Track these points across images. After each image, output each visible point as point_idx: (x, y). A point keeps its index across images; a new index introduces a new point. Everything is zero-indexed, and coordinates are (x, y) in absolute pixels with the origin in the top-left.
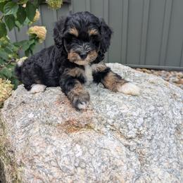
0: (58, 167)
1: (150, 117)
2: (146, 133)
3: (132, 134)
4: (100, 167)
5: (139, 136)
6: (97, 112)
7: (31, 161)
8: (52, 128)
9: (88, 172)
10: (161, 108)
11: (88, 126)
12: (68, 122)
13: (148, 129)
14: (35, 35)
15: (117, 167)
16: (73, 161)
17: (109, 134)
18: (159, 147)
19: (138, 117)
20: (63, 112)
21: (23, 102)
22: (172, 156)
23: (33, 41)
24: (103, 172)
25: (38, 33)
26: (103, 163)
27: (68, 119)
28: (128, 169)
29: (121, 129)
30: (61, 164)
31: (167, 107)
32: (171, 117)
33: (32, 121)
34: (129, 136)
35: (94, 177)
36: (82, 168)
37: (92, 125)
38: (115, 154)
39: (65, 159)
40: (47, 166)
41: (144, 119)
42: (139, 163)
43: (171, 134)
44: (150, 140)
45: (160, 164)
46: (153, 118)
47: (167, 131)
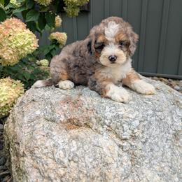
0: (54, 159)
1: (147, 120)
2: (141, 135)
3: (127, 135)
4: (91, 163)
5: (134, 137)
6: (97, 113)
7: (32, 152)
8: (54, 125)
9: (80, 166)
10: (160, 113)
11: (87, 125)
12: (69, 120)
13: (143, 132)
14: (56, 40)
15: (107, 164)
16: (67, 155)
17: (105, 134)
18: (152, 150)
19: (134, 119)
20: (66, 111)
21: (33, 100)
22: (165, 160)
23: (54, 46)
24: (94, 168)
25: (58, 39)
26: (95, 160)
27: (69, 118)
28: (117, 167)
29: (117, 130)
30: (56, 157)
31: (166, 113)
32: (170, 123)
33: (38, 117)
34: (124, 137)
35: (85, 172)
36: (75, 162)
37: (91, 124)
38: (107, 152)
39: (61, 152)
40: (44, 157)
41: (140, 122)
42: (130, 163)
43: (167, 140)
44: (144, 143)
45: (151, 167)
46: (150, 122)
47: (163, 136)
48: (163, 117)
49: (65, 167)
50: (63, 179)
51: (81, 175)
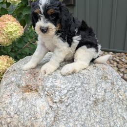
2: (66, 100)
5: (61, 102)
6: (44, 82)
9: (20, 118)
11: (36, 90)
12: (27, 86)
13: (68, 98)
16: (14, 110)
17: (44, 97)
18: (71, 111)
20: (27, 79)
21: (15, 70)
22: (80, 120)
24: (28, 120)
27: (27, 84)
29: (52, 95)
30: (8, 110)
33: (12, 82)
35: (22, 122)
36: (18, 115)
37: (38, 90)
40: (2, 110)
41: (68, 91)
44: (67, 106)
45: (66, 123)
46: (76, 92)
47: (84, 102)
48: (88, 88)
49: (12, 118)
50: (9, 125)
51: (20, 124)
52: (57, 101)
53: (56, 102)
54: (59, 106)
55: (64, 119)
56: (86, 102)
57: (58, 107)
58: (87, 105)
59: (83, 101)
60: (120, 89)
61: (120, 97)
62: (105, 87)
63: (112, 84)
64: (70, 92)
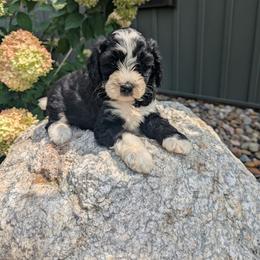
1: (126, 187)
2: (107, 207)
3: (88, 203)
4: (28, 230)
5: (96, 208)
9: (15, 231)
11: (57, 181)
13: (112, 203)
15: (44, 237)
16: (8, 215)
17: (66, 197)
19: (105, 183)
20: (46, 158)
22: (129, 249)
24: (29, 238)
27: (44, 167)
28: (53, 243)
32: (166, 196)
33: (21, 161)
36: (12, 225)
37: (60, 180)
41: (114, 188)
45: (100, 253)
46: (129, 191)
47: (144, 214)
48: (157, 186)
51: (13, 243)
52: (89, 206)
53: (86, 209)
54: (90, 216)
55: (96, 245)
56: (149, 214)
57: (89, 219)
58: (150, 220)
59: (141, 211)
60: (231, 193)
61: (229, 210)
62: (195, 187)
63: (215, 180)
64: (118, 191)
